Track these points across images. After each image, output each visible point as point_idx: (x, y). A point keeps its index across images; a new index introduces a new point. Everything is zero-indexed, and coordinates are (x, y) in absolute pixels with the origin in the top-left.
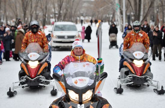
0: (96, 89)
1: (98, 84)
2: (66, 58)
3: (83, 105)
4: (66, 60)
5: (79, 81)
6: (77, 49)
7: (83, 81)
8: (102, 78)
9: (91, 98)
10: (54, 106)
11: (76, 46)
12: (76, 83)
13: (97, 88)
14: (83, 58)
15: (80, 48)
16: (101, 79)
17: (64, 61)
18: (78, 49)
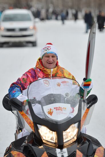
0: (81, 122)
1: (84, 115)
2: (28, 72)
3: (65, 150)
4: (29, 76)
5: (54, 111)
6: (48, 57)
7: (62, 110)
8: (90, 104)
9: (75, 138)
10: (14, 153)
11: (46, 52)
12: (51, 113)
13: (83, 120)
14: (57, 72)
15: (53, 57)
16: (88, 106)
17: (25, 77)
18: (51, 57)
